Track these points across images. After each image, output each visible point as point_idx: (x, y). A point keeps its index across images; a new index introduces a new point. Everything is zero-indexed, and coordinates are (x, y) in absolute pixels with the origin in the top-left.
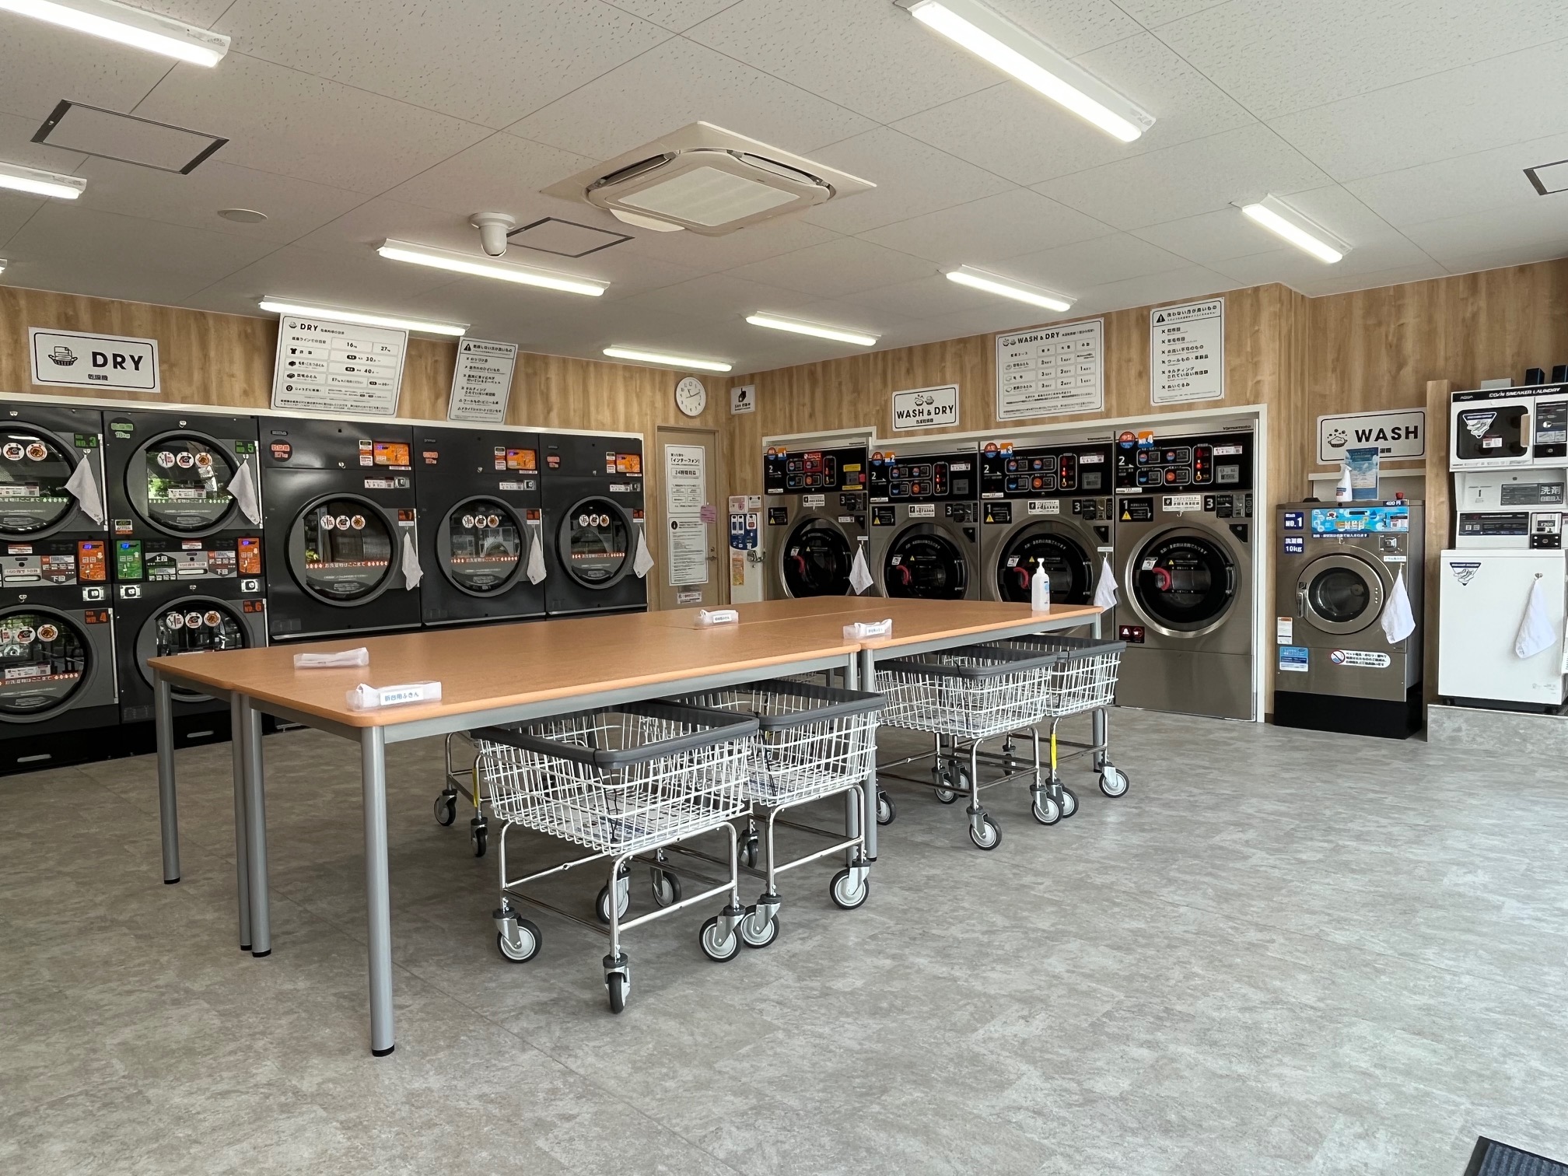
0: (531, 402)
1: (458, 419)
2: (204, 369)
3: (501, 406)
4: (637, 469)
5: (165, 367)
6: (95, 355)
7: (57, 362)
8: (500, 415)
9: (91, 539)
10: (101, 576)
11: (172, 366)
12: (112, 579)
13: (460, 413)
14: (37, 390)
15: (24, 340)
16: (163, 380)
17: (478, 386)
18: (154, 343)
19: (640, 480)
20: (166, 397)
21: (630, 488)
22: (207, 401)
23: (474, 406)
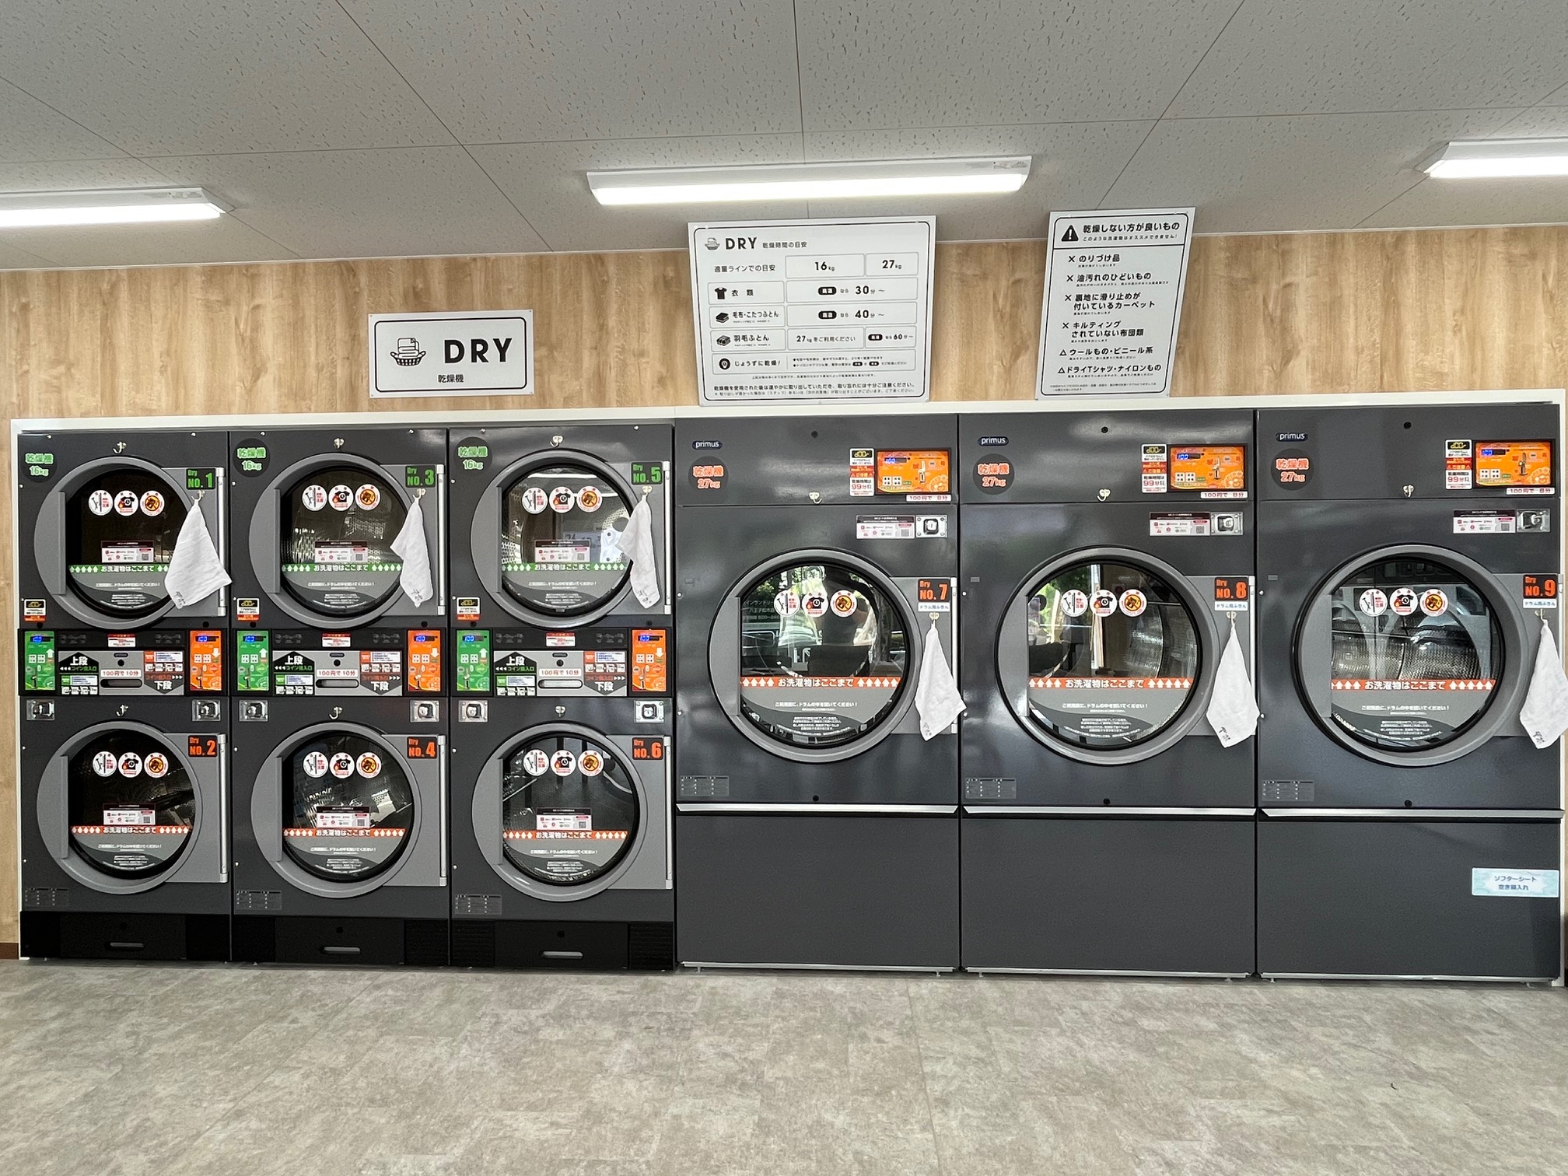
0: (1240, 341)
1: (1059, 392)
2: (598, 348)
3: (1160, 356)
4: (1542, 475)
5: (544, 351)
6: (448, 343)
7: (401, 362)
8: (1158, 377)
9: (424, 626)
10: (434, 686)
11: (552, 348)
12: (449, 692)
13: (1064, 380)
14: (375, 405)
15: (362, 334)
16: (538, 373)
17: (1101, 317)
18: (528, 315)
19: (1552, 504)
20: (542, 399)
21: (1515, 525)
22: (601, 401)
23: (1094, 361)
